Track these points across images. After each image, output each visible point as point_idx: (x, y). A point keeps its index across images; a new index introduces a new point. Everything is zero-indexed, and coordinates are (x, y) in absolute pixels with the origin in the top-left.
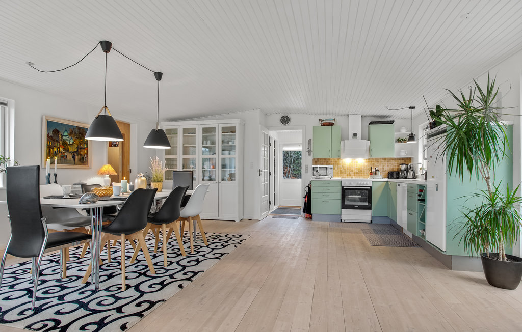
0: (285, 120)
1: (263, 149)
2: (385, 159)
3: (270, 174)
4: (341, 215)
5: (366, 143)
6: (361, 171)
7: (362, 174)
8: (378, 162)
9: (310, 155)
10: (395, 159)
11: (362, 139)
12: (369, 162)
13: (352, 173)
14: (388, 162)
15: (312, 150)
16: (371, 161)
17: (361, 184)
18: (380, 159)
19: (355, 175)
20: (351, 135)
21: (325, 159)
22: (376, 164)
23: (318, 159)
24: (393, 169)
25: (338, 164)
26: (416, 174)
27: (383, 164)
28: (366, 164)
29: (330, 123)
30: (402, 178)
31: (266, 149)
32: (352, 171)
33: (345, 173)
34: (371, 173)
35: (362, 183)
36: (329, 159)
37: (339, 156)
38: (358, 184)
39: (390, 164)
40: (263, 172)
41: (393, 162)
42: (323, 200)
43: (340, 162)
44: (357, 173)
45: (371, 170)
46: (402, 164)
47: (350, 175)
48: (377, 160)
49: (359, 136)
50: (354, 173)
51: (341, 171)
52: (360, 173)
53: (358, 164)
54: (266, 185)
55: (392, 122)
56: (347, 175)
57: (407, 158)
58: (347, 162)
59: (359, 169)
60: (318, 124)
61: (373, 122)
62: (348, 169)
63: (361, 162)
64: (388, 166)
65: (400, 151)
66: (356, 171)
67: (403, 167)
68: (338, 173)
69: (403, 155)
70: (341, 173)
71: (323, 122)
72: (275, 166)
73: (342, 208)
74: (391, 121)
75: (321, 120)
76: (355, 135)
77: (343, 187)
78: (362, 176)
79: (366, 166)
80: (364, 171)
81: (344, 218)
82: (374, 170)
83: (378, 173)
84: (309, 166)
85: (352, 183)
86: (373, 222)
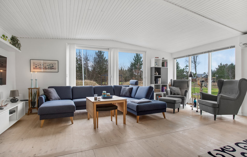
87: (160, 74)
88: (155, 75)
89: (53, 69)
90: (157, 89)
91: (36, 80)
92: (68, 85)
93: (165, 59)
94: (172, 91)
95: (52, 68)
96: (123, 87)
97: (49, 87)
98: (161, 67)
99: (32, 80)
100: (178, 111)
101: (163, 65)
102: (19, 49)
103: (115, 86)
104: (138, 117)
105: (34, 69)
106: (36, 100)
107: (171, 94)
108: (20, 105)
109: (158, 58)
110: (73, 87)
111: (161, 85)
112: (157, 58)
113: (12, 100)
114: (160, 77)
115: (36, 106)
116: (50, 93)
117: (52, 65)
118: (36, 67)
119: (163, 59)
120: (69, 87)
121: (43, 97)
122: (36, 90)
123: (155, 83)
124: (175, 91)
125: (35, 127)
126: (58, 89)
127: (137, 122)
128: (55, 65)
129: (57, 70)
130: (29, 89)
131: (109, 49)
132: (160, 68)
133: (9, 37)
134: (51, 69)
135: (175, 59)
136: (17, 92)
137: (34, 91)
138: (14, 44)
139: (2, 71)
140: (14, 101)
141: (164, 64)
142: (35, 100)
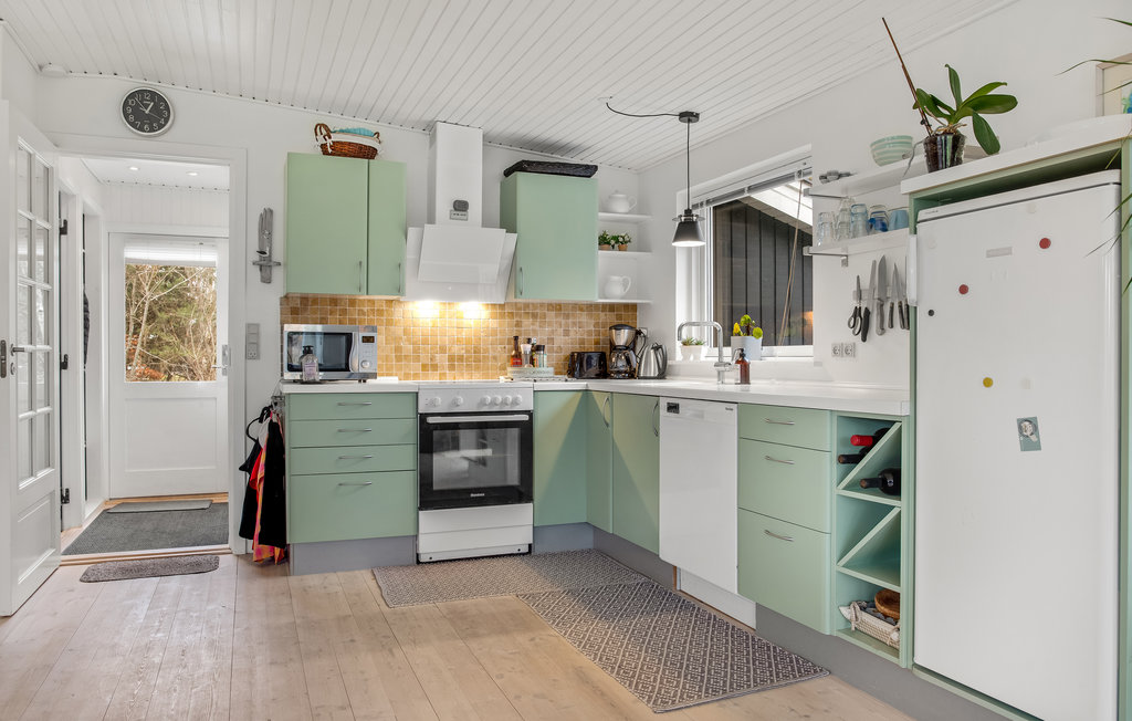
0: (147, 111)
1: (23, 250)
2: (558, 307)
3: (64, 365)
4: (416, 537)
5: (503, 241)
6: (477, 351)
7: (477, 360)
8: (534, 316)
9: (267, 280)
10: (592, 308)
11: (486, 223)
12: (502, 316)
13: (442, 359)
14: (567, 316)
15: (278, 255)
16: (511, 315)
17: (493, 403)
18: (542, 305)
19: (452, 367)
20: (443, 208)
21: (334, 301)
22: (527, 322)
23: (305, 299)
24: (582, 342)
25: (390, 323)
26: (669, 362)
27: (550, 324)
28: (494, 323)
29: (361, 147)
30: (620, 375)
31: (40, 251)
32: (443, 350)
33: (417, 359)
34: (517, 359)
35: (500, 398)
36: (353, 302)
37: (399, 290)
38: (483, 403)
39: (574, 324)
40: (22, 357)
41: (584, 318)
42: (341, 478)
43: (398, 313)
44: (461, 358)
45: (517, 348)
46: (618, 327)
47: (435, 367)
48: (532, 311)
49: (475, 210)
50: (451, 358)
51: (398, 349)
52: (471, 356)
53: (466, 323)
54: (40, 425)
55: (588, 171)
56: (424, 367)
57: (626, 306)
58: (423, 312)
59: (468, 341)
60: (310, 144)
61: (530, 163)
62: (425, 342)
63: (475, 315)
64: (566, 333)
65: (610, 279)
66: (456, 350)
67: (622, 337)
68: (387, 358)
69: (617, 295)
70: (399, 359)
71: (335, 137)
72: (86, 327)
73: (421, 508)
74: (587, 167)
75: (322, 129)
76: (461, 207)
77: (423, 417)
78: (477, 368)
79: (494, 332)
80: (486, 351)
81: (429, 547)
82: (525, 348)
83: (542, 357)
84: (263, 330)
85: (461, 400)
86: (537, 550)
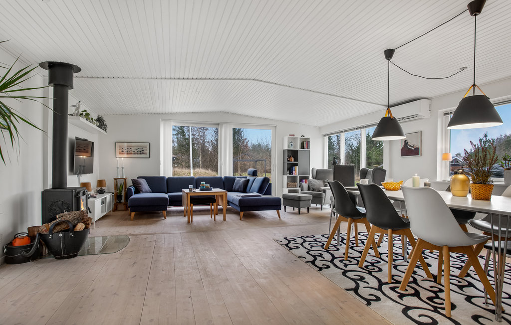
87: (296, 160)
88: (288, 161)
89: (143, 153)
90: (291, 183)
91: (123, 168)
92: (161, 175)
93: (305, 137)
94: (310, 185)
95: (141, 152)
96: (237, 179)
97: (138, 178)
98: (298, 148)
99: (118, 168)
100: (308, 213)
101: (302, 146)
102: (106, 131)
103: (226, 178)
104: (242, 213)
105: (120, 153)
106: (123, 194)
107: (309, 189)
108: (108, 197)
109: (294, 135)
110: (168, 178)
111: (298, 176)
112: (292, 135)
113: (100, 191)
114: (296, 165)
115: (123, 201)
116: (140, 184)
117: (141, 149)
118: (122, 151)
119: (303, 137)
120: (163, 178)
121: (132, 189)
122: (123, 180)
123: (290, 174)
124: (314, 185)
125: (126, 220)
126: (149, 180)
127: (240, 220)
128: (146, 149)
129: (148, 156)
130: (115, 179)
131: (219, 124)
132: (297, 151)
133: (95, 117)
134: (140, 154)
135: (325, 136)
136: (104, 182)
137: (120, 182)
138: (100, 127)
139: (85, 157)
140: (101, 192)
141: (305, 144)
142: (121, 194)
